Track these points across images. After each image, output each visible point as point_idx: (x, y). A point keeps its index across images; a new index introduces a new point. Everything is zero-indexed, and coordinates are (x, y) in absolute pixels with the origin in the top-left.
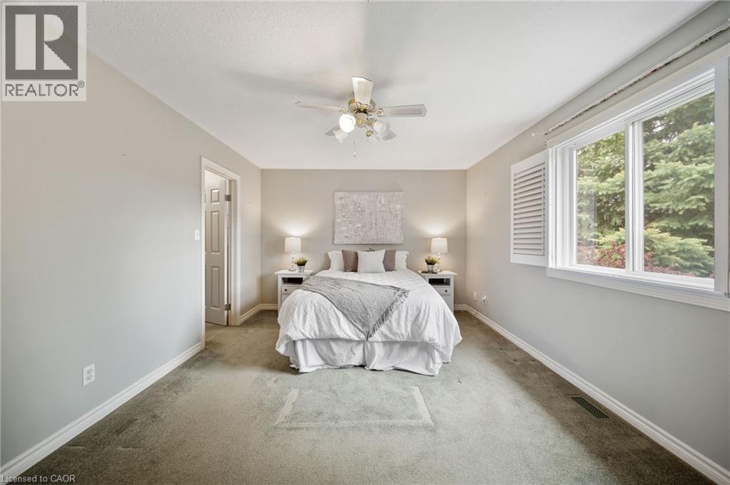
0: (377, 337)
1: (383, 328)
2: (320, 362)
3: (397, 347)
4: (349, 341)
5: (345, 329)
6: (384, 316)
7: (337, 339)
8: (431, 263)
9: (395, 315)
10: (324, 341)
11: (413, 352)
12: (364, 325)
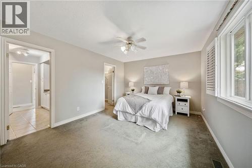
0: (138, 114)
1: (140, 112)
2: (124, 118)
3: (145, 119)
4: (131, 114)
5: (129, 110)
6: (141, 108)
7: (128, 113)
8: (179, 92)
9: (144, 108)
10: (125, 112)
11: (150, 122)
12: (135, 110)
